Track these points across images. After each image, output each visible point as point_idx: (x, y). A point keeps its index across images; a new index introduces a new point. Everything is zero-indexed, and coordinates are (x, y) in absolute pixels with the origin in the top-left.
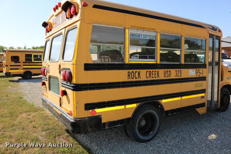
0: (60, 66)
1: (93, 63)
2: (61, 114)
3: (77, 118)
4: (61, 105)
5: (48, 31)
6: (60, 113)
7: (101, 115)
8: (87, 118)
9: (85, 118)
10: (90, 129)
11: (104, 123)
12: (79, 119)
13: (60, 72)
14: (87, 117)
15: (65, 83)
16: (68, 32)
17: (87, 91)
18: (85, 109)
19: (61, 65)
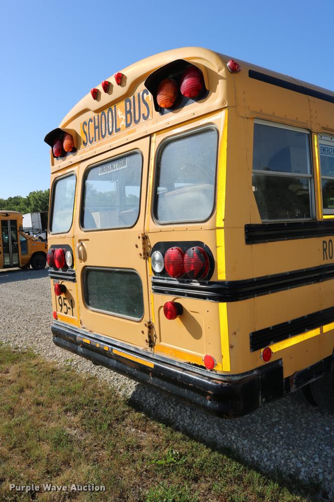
0: (145, 238)
1: (261, 223)
2: (155, 366)
3: (233, 376)
4: (151, 343)
5: (61, 154)
6: (151, 364)
7: (281, 359)
8: (255, 372)
9: (252, 371)
10: (262, 399)
11: (288, 378)
12: (240, 378)
13: (147, 255)
14: (255, 369)
15: (177, 283)
16: (164, 145)
17: (253, 299)
18: (251, 348)
19: (149, 235)
